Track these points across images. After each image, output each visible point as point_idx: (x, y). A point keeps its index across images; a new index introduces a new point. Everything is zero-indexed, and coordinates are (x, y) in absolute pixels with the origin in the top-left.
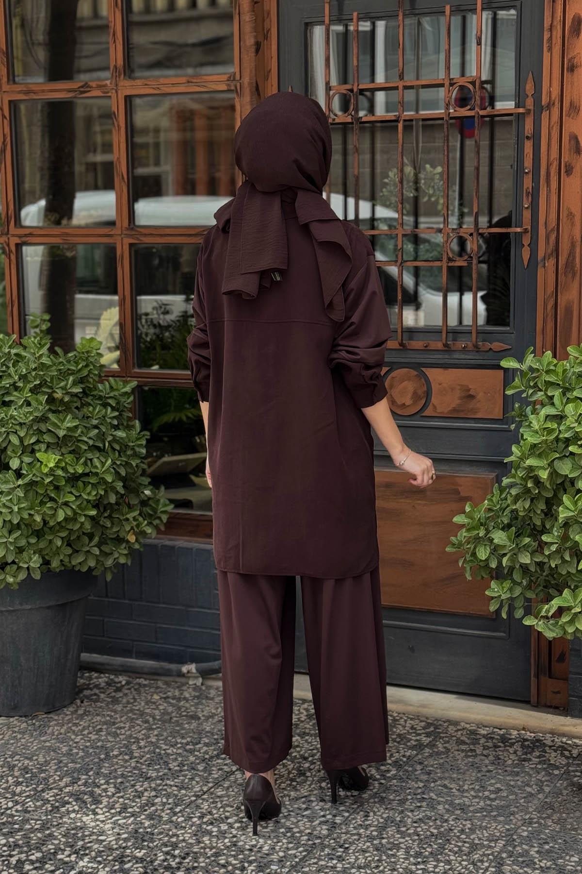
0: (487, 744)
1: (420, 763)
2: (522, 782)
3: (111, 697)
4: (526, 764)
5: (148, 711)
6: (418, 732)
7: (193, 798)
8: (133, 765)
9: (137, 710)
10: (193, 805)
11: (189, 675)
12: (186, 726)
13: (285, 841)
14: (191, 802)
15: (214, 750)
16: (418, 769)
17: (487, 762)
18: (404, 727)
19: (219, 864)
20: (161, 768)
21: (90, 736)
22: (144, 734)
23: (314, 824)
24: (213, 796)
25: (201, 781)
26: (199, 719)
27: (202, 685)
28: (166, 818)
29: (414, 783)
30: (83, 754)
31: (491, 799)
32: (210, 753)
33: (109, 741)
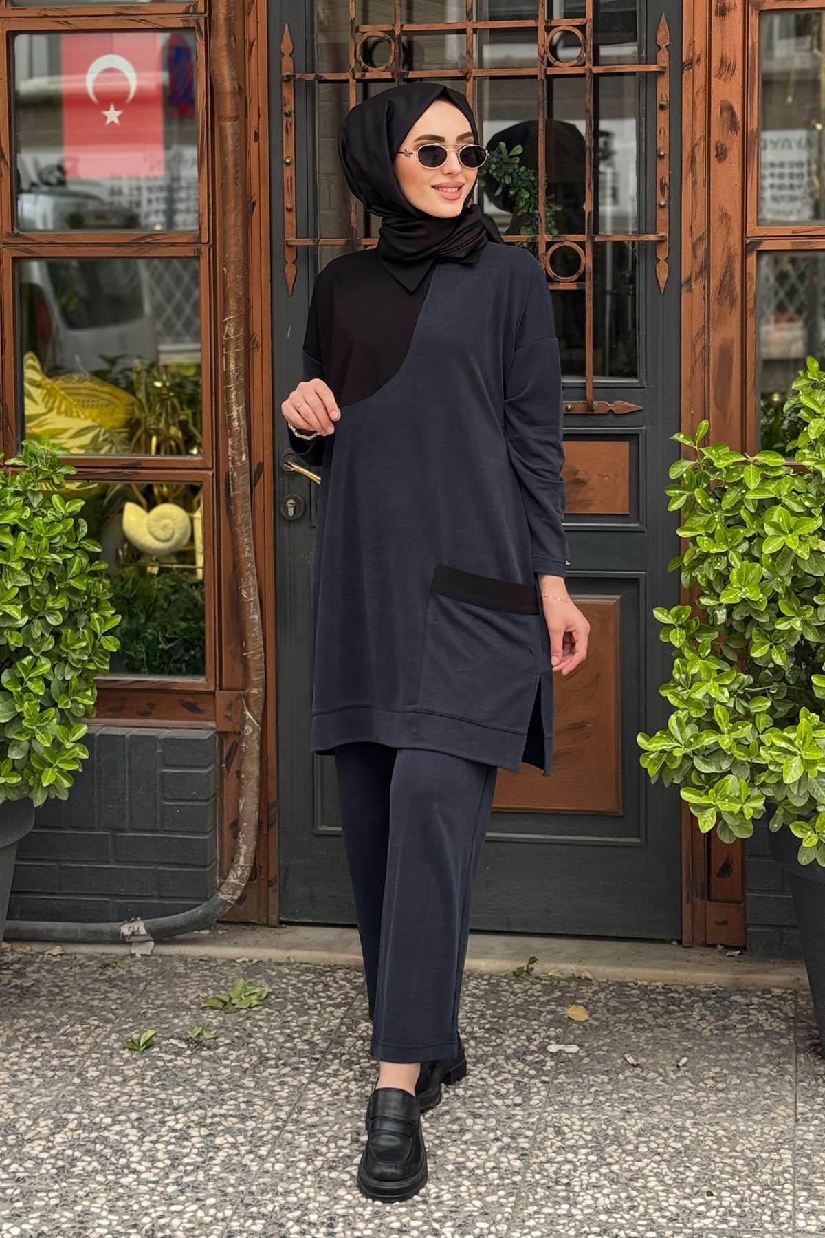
0: (651, 1009)
2: (747, 1060)
3: (15, 986)
4: (731, 1032)
5: (95, 1003)
6: (542, 999)
7: (275, 1132)
8: (137, 1089)
9: (79, 1003)
10: (282, 1143)
11: (133, 938)
12: (176, 1021)
13: (467, 1183)
14: (276, 1138)
15: (249, 1054)
17: (675, 1035)
18: (513, 993)
19: (391, 1229)
20: (185, 1089)
21: (29, 1050)
22: (117, 1040)
23: (491, 1153)
24: (303, 1126)
25: (267, 1105)
26: (188, 1009)
27: (155, 955)
28: (254, 1167)
29: (591, 1077)
30: (41, 1080)
31: (722, 1090)
32: (247, 1060)
33: (69, 1057)
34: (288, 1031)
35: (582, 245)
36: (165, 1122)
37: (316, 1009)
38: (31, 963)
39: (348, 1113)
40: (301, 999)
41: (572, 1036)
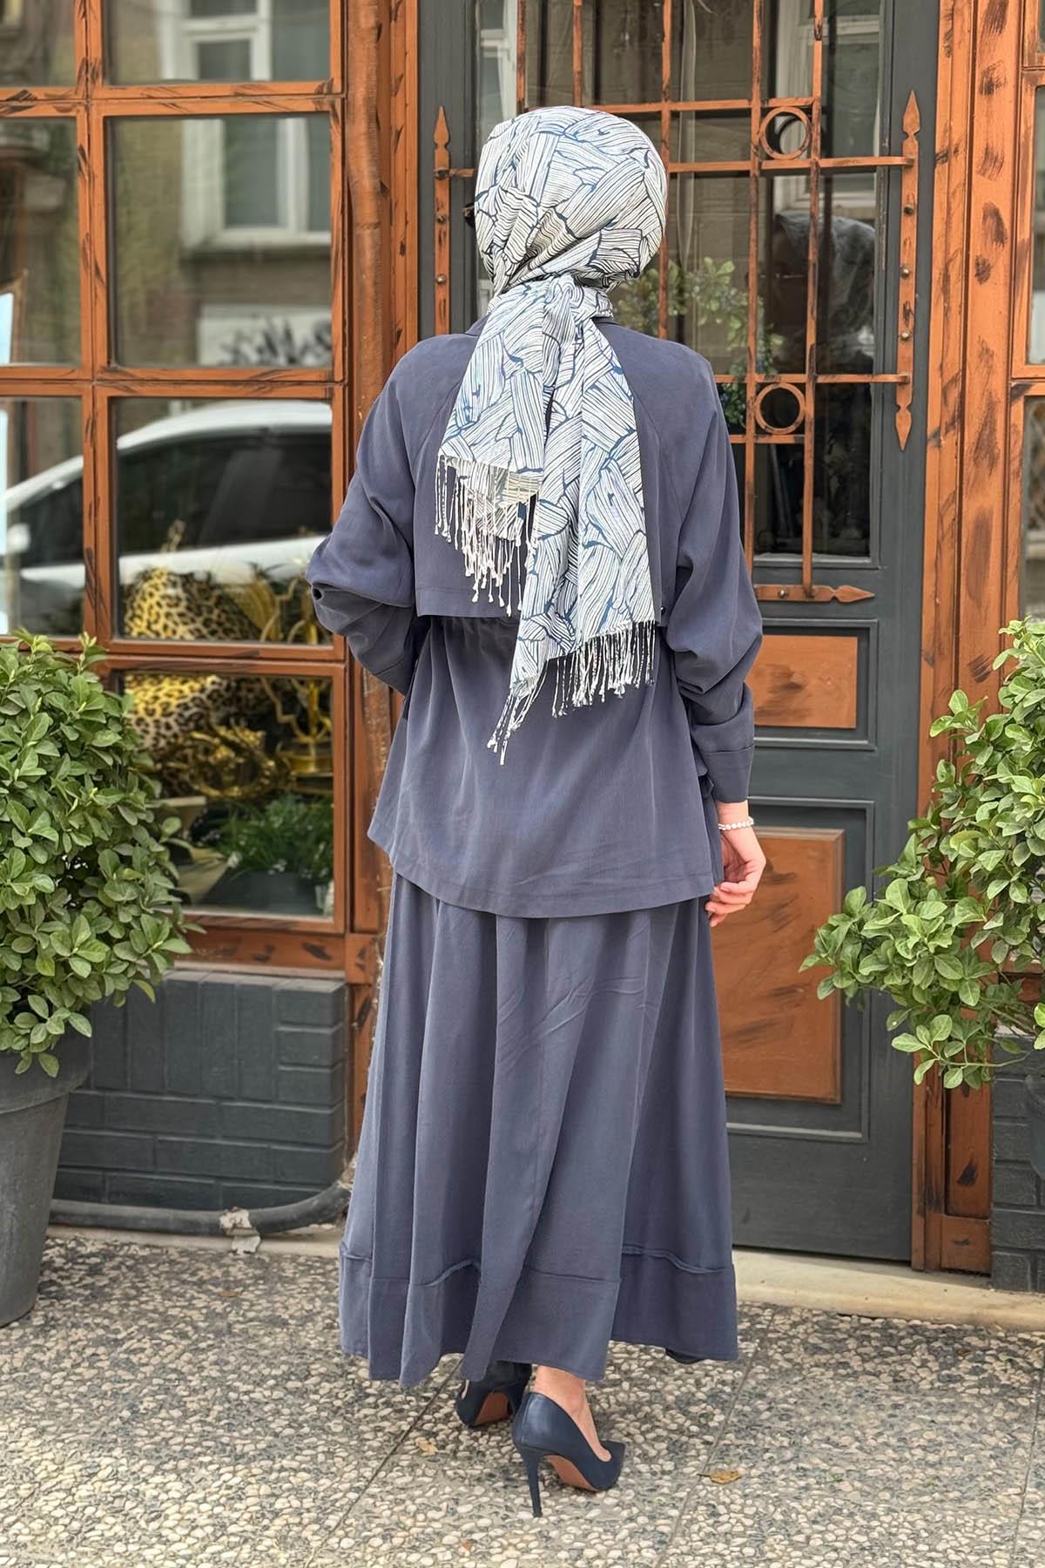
0: (861, 1350)
1: (761, 1396)
2: (971, 1425)
3: (85, 1287)
4: (959, 1387)
5: (172, 1312)
7: (352, 1496)
8: (197, 1429)
9: (155, 1311)
10: (356, 1511)
11: (236, 1232)
12: (267, 1339)
14: (352, 1504)
15: (346, 1388)
16: (762, 1408)
17: (886, 1387)
20: (256, 1432)
21: (78, 1370)
22: (189, 1362)
23: (619, 1537)
24: (389, 1488)
25: (351, 1458)
26: (285, 1324)
27: (260, 1253)
28: (315, 1543)
29: (768, 1439)
30: (82, 1411)
31: (932, 1466)
32: (341, 1395)
33: (124, 1381)
35: (801, 387)
38: (112, 1257)
39: (450, 1473)
41: (753, 1383)
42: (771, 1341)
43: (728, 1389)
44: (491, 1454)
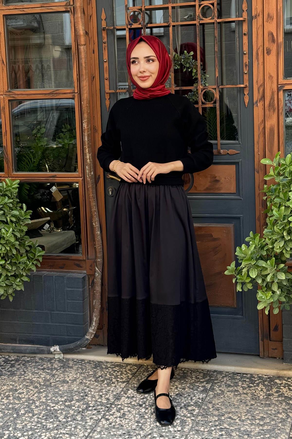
0: (243, 385)
1: (210, 403)
2: (275, 411)
3: (9, 371)
4: (271, 397)
5: (34, 379)
6: (201, 380)
8: (36, 420)
9: (28, 379)
11: (55, 352)
12: (61, 388)
15: (83, 404)
16: (210, 407)
17: (249, 398)
20: (54, 420)
21: (3, 401)
25: (82, 429)
26: (68, 383)
27: (63, 358)
29: (211, 417)
30: (2, 415)
31: (262, 425)
32: (82, 407)
33: (16, 404)
34: (101, 394)
35: (215, 89)
36: (41, 436)
37: (115, 383)
38: (18, 361)
39: (112, 433)
40: (110, 379)
41: (209, 398)
42: (216, 383)
43: (200, 401)
44: (126, 426)
